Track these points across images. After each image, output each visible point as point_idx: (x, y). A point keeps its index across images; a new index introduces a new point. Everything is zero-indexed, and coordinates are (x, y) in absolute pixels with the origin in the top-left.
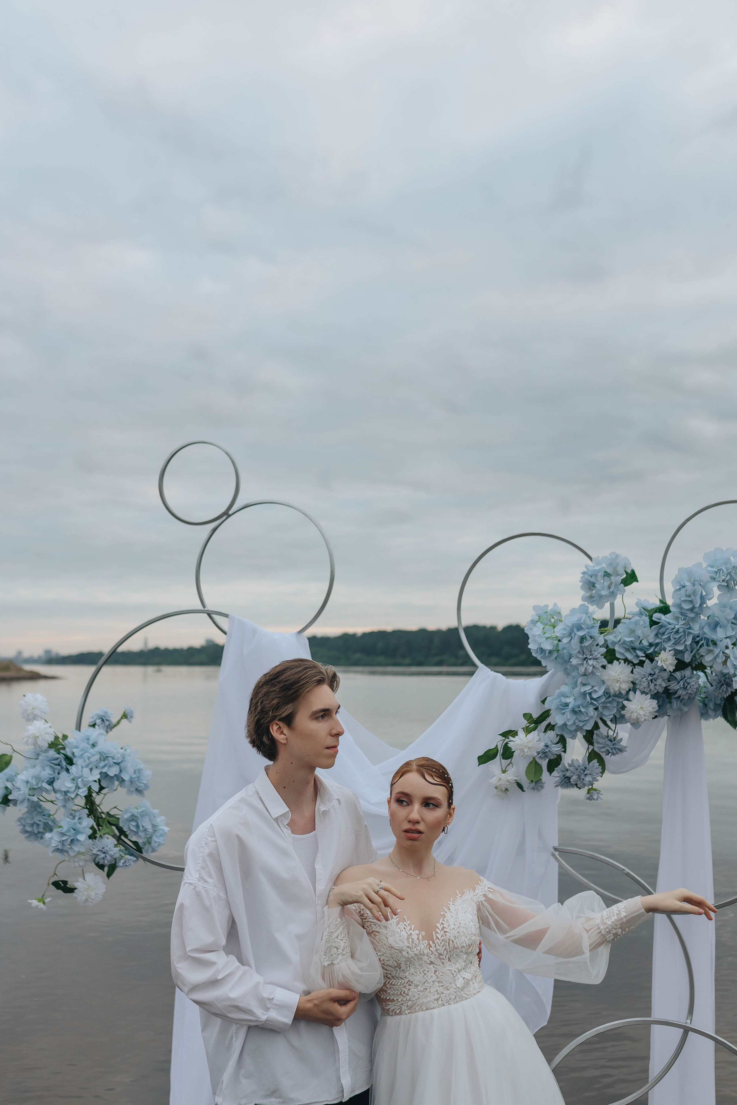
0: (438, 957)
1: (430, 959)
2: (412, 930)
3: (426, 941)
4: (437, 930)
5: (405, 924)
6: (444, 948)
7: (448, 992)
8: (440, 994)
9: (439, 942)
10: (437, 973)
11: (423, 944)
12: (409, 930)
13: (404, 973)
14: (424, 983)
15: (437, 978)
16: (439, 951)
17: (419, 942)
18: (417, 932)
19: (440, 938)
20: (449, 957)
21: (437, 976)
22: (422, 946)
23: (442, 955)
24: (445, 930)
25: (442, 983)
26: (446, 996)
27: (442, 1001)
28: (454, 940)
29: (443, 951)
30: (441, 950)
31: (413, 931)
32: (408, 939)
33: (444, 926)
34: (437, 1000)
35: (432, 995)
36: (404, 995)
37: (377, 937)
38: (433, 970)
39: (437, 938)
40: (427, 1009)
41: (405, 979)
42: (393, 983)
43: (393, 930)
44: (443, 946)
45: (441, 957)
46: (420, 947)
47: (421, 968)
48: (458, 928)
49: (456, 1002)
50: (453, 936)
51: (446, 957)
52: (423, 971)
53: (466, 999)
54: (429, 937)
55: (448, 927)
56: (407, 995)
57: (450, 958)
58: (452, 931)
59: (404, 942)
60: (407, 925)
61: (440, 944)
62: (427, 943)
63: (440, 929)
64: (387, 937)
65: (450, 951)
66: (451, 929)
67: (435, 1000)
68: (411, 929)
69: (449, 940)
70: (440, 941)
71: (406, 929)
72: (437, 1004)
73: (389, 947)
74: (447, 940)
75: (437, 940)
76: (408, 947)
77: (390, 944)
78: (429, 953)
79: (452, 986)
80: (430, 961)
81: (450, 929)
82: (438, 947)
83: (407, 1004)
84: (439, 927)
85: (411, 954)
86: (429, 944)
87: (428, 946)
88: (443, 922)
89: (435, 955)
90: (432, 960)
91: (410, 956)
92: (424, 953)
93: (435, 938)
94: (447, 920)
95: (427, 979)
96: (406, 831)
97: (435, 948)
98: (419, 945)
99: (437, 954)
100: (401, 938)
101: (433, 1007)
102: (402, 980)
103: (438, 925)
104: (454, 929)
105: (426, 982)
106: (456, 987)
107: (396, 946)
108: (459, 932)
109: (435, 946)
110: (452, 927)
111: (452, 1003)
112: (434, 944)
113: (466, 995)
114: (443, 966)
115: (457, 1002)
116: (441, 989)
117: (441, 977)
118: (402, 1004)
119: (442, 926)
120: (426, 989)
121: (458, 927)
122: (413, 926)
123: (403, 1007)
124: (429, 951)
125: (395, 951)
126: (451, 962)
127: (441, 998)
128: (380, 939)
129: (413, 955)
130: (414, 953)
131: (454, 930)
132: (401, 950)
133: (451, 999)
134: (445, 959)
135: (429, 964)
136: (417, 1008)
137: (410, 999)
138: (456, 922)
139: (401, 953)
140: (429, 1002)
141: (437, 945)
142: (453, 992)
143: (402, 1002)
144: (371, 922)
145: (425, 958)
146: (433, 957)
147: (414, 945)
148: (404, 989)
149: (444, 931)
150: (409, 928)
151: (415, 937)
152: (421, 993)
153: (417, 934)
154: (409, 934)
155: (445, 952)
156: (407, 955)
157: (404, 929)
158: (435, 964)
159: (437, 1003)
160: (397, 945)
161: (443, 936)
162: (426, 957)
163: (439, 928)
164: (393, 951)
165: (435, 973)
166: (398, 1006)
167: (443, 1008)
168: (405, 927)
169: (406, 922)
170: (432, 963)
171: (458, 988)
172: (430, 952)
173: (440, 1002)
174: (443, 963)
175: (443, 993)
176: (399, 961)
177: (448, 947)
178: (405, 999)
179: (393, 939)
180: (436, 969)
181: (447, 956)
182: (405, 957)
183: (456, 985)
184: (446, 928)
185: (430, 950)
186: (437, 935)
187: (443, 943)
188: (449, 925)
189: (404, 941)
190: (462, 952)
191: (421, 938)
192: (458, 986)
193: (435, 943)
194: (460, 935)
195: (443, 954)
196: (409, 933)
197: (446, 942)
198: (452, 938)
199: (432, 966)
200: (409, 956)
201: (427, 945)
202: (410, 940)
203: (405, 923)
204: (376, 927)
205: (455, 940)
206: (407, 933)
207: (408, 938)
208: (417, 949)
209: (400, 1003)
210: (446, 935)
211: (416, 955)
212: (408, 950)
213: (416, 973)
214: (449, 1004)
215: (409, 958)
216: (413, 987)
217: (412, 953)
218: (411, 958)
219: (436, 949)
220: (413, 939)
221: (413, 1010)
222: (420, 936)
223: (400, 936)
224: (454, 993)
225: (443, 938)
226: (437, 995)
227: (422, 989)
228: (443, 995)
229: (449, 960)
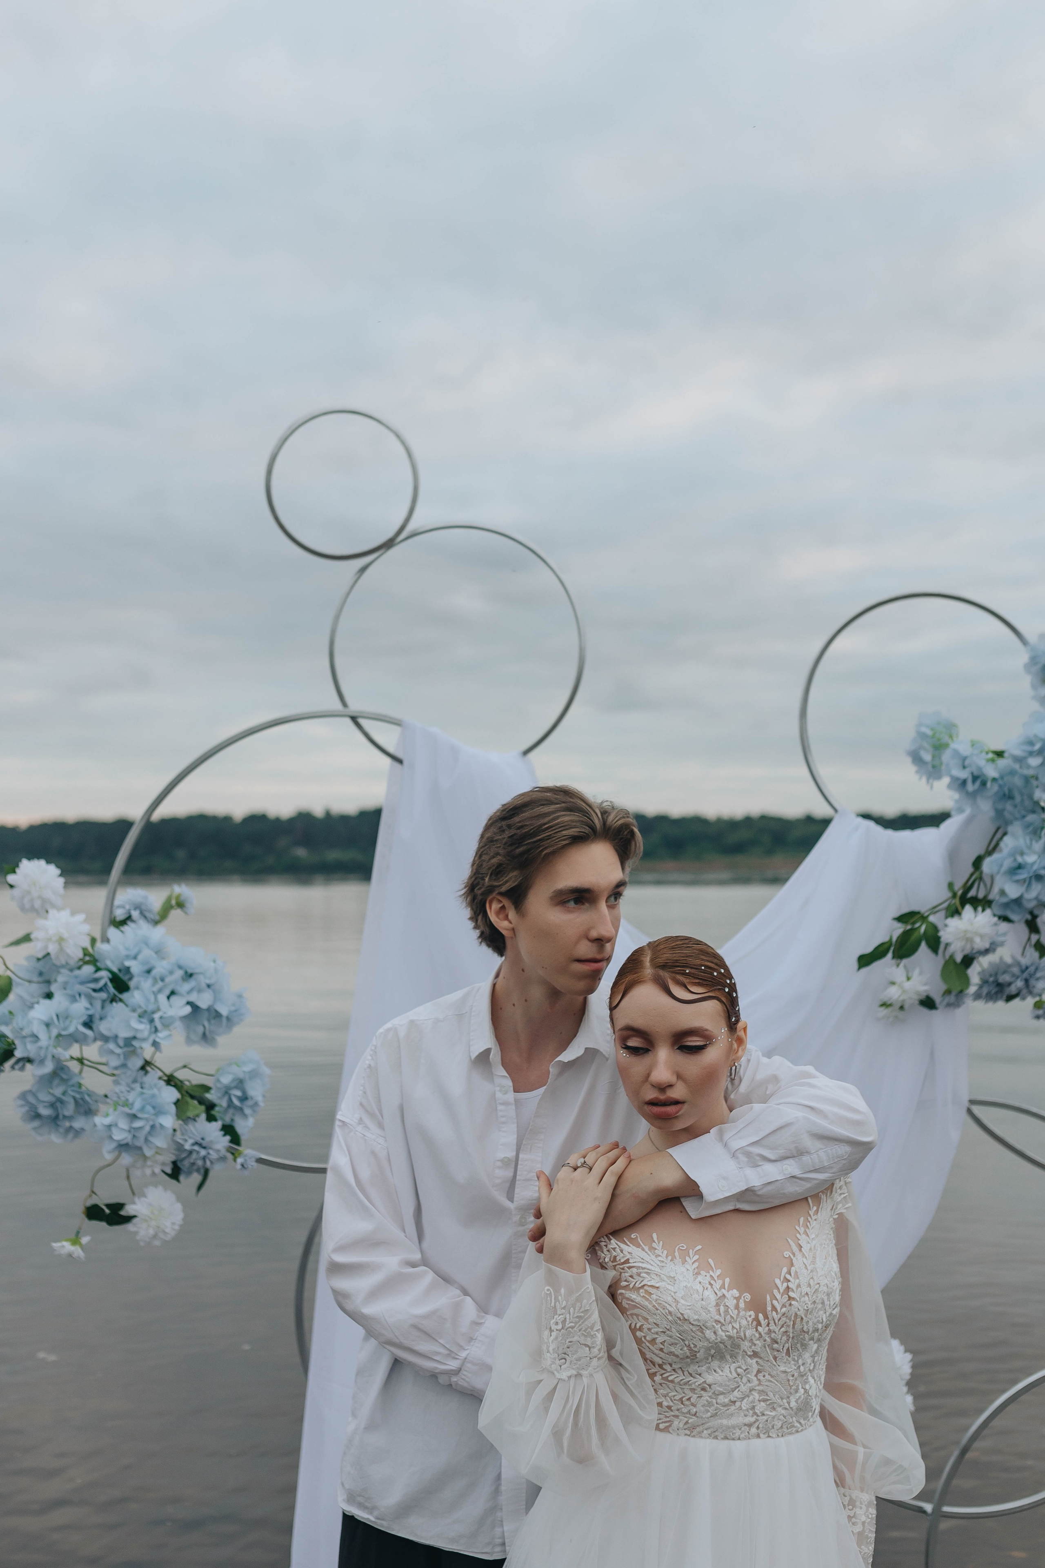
0: (768, 1345)
1: (753, 1347)
2: (725, 1289)
3: (752, 1313)
4: (775, 1292)
5: (711, 1276)
6: (783, 1329)
7: (773, 1413)
8: (758, 1416)
9: (776, 1317)
10: (760, 1376)
11: (746, 1319)
12: (720, 1288)
13: (699, 1367)
14: (733, 1391)
15: (760, 1384)
16: (773, 1335)
17: (739, 1312)
18: (736, 1293)
19: (779, 1311)
20: (788, 1348)
21: (759, 1380)
22: (744, 1323)
23: (777, 1343)
24: (791, 1294)
25: (767, 1394)
26: (767, 1421)
27: (758, 1428)
28: (804, 1317)
29: (780, 1336)
30: (777, 1332)
31: (728, 1292)
32: (717, 1305)
33: (790, 1286)
34: (750, 1425)
35: (743, 1414)
36: (687, 1403)
37: (654, 1296)
38: (755, 1368)
39: (774, 1308)
40: (726, 1438)
41: (698, 1376)
42: (670, 1378)
43: (689, 1285)
44: (782, 1326)
45: (775, 1346)
46: (740, 1323)
47: (734, 1363)
48: (814, 1292)
49: (780, 1434)
50: (804, 1309)
51: (784, 1346)
52: (737, 1368)
53: (797, 1432)
54: (758, 1306)
55: (797, 1289)
56: (694, 1405)
57: (789, 1351)
58: (803, 1299)
59: (709, 1311)
60: (716, 1278)
61: (777, 1321)
62: (753, 1317)
63: (781, 1291)
64: (676, 1298)
65: (793, 1338)
66: (803, 1294)
67: (745, 1425)
68: (723, 1286)
69: (796, 1314)
70: (779, 1316)
71: (713, 1286)
72: (747, 1434)
73: (679, 1319)
74: (792, 1315)
75: (774, 1312)
76: (717, 1322)
77: (682, 1314)
78: (755, 1336)
79: (782, 1404)
80: (753, 1351)
81: (801, 1293)
82: (772, 1327)
83: (686, 1419)
84: (779, 1285)
85: (721, 1336)
86: (756, 1319)
87: (755, 1323)
88: (788, 1277)
89: (765, 1341)
90: (758, 1349)
91: (719, 1340)
92: (745, 1335)
93: (769, 1308)
94: (796, 1272)
95: (741, 1383)
96: (652, 1103)
97: (767, 1328)
98: (738, 1319)
99: (768, 1340)
100: (703, 1303)
101: (738, 1438)
102: (692, 1378)
103: (777, 1281)
104: (807, 1294)
105: (737, 1390)
106: (788, 1407)
107: (693, 1317)
108: (814, 1302)
109: (768, 1325)
110: (805, 1289)
111: (774, 1436)
112: (766, 1320)
113: (798, 1425)
114: (775, 1363)
115: (782, 1436)
116: (761, 1407)
117: (767, 1383)
118: (677, 1417)
119: (785, 1285)
120: (734, 1402)
121: (814, 1290)
122: (727, 1280)
123: (676, 1422)
124: (755, 1333)
125: (691, 1326)
126: (789, 1357)
127: (757, 1423)
128: (660, 1302)
129: (725, 1337)
130: (727, 1333)
131: (807, 1298)
132: (703, 1327)
133: (775, 1427)
134: (782, 1350)
135: (750, 1356)
136: (705, 1432)
137: (696, 1412)
138: (811, 1280)
139: (703, 1333)
140: (734, 1427)
141: (772, 1322)
142: (781, 1415)
143: (677, 1413)
144: (638, 1268)
145: (745, 1346)
146: (760, 1344)
147: (728, 1318)
148: (691, 1394)
149: (789, 1297)
150: (720, 1282)
151: (731, 1303)
152: (722, 1408)
153: (735, 1298)
154: (719, 1296)
155: (785, 1338)
156: (712, 1337)
157: (709, 1287)
158: (761, 1358)
159: (748, 1432)
160: (696, 1317)
161: (786, 1307)
162: (747, 1343)
163: (780, 1288)
164: (686, 1327)
165: (756, 1376)
166: (666, 1417)
167: (756, 1441)
168: (712, 1282)
169: (713, 1271)
170: (755, 1355)
171: (791, 1408)
172: (757, 1335)
173: (754, 1430)
174: (775, 1358)
175: (763, 1415)
176: (695, 1346)
177: (791, 1330)
178: (685, 1410)
179: (689, 1304)
180: (760, 1367)
181: (787, 1346)
182: (708, 1340)
183: (789, 1403)
184: (793, 1291)
185: (757, 1330)
186: (775, 1302)
187: (784, 1319)
188: (799, 1286)
189: (710, 1309)
190: (812, 1339)
191: (742, 1305)
192: (791, 1406)
193: (768, 1318)
194: (816, 1308)
195: (779, 1340)
196: (720, 1294)
197: (790, 1320)
198: (801, 1313)
199: (754, 1361)
200: (716, 1339)
201: (754, 1320)
202: (722, 1309)
203: (711, 1273)
204: (651, 1277)
205: (806, 1317)
206: (716, 1294)
207: (717, 1303)
208: (733, 1327)
209: (673, 1414)
210: (790, 1305)
211: (730, 1337)
212: (717, 1327)
213: (722, 1371)
214: (769, 1436)
215: (717, 1343)
216: (710, 1394)
217: (723, 1334)
218: (721, 1342)
219: (769, 1329)
220: (727, 1306)
221: (695, 1432)
222: (741, 1301)
223: (703, 1300)
224: (782, 1417)
225: (784, 1310)
226: (752, 1416)
227: (727, 1400)
228: (764, 1417)
229: (788, 1353)
